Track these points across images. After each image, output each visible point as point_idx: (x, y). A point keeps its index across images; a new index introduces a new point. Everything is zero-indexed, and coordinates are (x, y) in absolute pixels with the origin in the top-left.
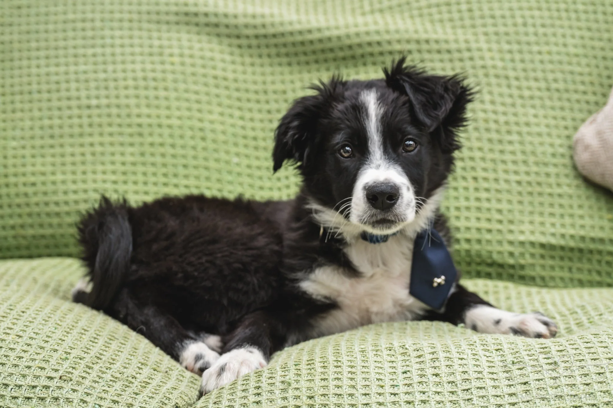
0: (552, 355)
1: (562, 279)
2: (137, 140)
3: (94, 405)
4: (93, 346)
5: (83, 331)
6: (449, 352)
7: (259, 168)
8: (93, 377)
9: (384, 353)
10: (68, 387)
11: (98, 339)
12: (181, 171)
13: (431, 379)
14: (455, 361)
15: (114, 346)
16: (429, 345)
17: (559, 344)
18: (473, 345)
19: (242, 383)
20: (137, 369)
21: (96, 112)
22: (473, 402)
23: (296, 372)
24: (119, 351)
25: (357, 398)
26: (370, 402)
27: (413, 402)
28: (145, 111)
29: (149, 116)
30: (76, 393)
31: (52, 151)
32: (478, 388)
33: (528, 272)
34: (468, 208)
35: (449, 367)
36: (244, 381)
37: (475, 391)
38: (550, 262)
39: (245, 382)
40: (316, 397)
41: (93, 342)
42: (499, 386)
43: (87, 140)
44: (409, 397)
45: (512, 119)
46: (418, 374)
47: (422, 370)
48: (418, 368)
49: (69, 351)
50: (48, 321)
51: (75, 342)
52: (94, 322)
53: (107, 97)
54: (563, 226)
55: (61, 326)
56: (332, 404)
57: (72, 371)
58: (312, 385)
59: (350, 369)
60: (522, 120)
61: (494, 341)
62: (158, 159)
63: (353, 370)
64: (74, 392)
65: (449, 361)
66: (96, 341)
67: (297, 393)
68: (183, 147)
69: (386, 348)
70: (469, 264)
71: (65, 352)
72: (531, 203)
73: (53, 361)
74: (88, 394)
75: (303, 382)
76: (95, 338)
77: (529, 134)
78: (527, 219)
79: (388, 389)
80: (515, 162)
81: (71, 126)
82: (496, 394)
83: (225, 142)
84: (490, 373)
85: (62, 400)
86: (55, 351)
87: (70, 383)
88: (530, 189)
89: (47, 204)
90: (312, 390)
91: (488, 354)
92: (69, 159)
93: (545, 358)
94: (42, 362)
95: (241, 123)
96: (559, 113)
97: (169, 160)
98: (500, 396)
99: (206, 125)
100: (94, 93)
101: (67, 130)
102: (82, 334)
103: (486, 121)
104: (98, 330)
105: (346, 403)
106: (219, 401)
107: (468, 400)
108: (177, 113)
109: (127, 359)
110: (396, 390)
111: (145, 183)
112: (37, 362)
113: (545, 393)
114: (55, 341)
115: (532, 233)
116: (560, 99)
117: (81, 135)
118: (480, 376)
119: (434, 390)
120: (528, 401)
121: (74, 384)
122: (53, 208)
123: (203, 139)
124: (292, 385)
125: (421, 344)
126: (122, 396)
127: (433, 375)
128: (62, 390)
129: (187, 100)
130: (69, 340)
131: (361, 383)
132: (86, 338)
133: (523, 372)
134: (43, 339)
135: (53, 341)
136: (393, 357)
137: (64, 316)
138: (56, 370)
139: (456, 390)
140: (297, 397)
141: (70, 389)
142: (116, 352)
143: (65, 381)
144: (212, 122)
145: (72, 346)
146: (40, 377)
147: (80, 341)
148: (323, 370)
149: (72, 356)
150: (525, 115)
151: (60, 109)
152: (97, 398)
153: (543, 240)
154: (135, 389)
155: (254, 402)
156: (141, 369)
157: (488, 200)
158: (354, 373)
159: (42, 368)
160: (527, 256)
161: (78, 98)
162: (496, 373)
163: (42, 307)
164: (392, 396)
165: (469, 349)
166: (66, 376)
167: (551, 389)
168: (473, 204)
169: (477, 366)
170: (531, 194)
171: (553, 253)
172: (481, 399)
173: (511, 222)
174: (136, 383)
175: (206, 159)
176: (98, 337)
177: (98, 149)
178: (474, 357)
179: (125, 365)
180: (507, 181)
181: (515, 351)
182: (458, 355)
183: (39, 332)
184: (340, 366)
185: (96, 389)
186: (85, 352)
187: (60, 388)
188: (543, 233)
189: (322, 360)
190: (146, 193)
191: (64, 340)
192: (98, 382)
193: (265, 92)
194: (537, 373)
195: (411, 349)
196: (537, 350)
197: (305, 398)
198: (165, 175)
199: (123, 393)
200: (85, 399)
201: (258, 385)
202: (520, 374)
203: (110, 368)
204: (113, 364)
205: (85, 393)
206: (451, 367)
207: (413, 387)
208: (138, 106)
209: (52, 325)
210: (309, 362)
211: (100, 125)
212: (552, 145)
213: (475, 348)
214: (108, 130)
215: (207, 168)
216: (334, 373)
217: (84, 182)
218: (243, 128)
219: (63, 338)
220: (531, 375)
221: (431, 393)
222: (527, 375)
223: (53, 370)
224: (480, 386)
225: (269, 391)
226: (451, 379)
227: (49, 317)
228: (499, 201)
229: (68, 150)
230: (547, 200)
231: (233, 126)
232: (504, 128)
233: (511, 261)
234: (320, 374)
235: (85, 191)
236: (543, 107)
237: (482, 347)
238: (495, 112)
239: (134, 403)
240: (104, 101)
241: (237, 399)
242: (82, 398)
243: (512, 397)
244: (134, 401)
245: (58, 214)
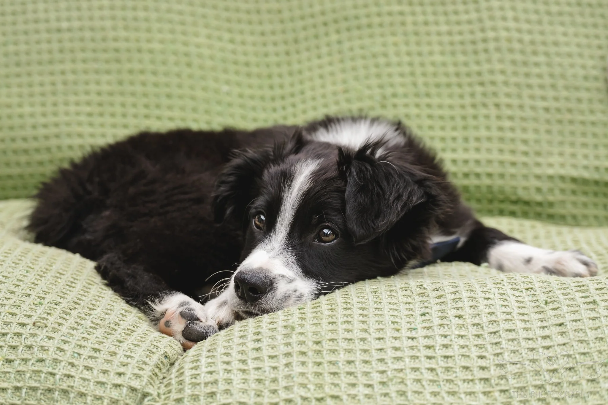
0: (590, 293)
1: (596, 217)
2: (114, 66)
3: (72, 353)
4: (70, 291)
5: (58, 275)
6: (473, 291)
7: (252, 97)
8: (71, 323)
9: (399, 294)
10: (42, 334)
11: (75, 283)
12: (165, 101)
13: (453, 321)
14: (481, 302)
15: (94, 291)
16: (450, 284)
17: (598, 281)
18: (500, 283)
19: (240, 329)
20: (120, 316)
21: (66, 36)
22: (502, 346)
23: (300, 316)
24: (99, 297)
25: (369, 343)
26: (384, 347)
27: (433, 346)
28: (123, 34)
29: (127, 40)
30: (51, 340)
31: (18, 80)
32: (507, 330)
33: (558, 210)
34: (489, 139)
35: (474, 308)
36: (241, 327)
37: (504, 334)
38: (583, 199)
39: (243, 328)
40: (324, 343)
41: (70, 286)
42: (531, 328)
43: (58, 67)
44: (429, 341)
45: (538, 38)
46: (438, 316)
47: (443, 311)
48: (438, 309)
49: (43, 295)
50: (18, 264)
51: (50, 286)
52: (69, 265)
53: (80, 19)
54: (597, 157)
55: (33, 269)
56: (342, 350)
57: (47, 317)
58: (318, 329)
59: (361, 312)
60: (550, 38)
61: (523, 280)
62: (139, 89)
63: (365, 312)
64: (49, 339)
65: (474, 301)
66: (73, 285)
67: (302, 338)
68: (166, 74)
69: (402, 288)
70: (491, 201)
71: (39, 297)
72: (561, 133)
73: (25, 307)
74: (65, 342)
75: (308, 326)
76: (72, 282)
77: (558, 54)
78: (556, 150)
79: (405, 333)
80: (542, 87)
81: (39, 53)
82: (528, 337)
83: (214, 69)
84: (520, 314)
85: (36, 349)
86: (28, 295)
87: (45, 330)
88: (559, 116)
89: (13, 140)
90: (319, 335)
91: (517, 294)
92: (37, 89)
93: (583, 297)
94: (12, 307)
95: (230, 46)
96: (591, 31)
97: (150, 89)
98: (532, 339)
99: (192, 50)
100: (64, 14)
101: (35, 57)
102: (58, 278)
103: (509, 40)
104: (75, 274)
105: (357, 349)
106: (214, 349)
107: (496, 344)
108: (159, 36)
109: (109, 304)
110: (413, 334)
111: (124, 115)
112: (7, 307)
113: (584, 335)
114: (27, 285)
115: (562, 165)
116: (592, 15)
117: (51, 62)
118: (509, 317)
119: (457, 333)
120: (564, 344)
121: (49, 331)
122: (20, 145)
123: (189, 65)
124: (296, 329)
125: (441, 282)
126: (104, 344)
127: (456, 317)
128: (35, 337)
129: (170, 22)
130: (42, 284)
131: (374, 326)
132: (61, 282)
133: (558, 312)
134: (13, 283)
135: (24, 285)
136: (409, 298)
137: (36, 258)
138: (29, 316)
139: (482, 333)
140: (302, 343)
141: (45, 337)
142: (97, 298)
143: (39, 327)
144: (198, 46)
145: (47, 290)
146: (11, 324)
147: (56, 285)
148: (330, 313)
149: (47, 301)
150: (553, 33)
151: (26, 33)
152: (76, 346)
153: (575, 173)
154: (119, 336)
155: (253, 349)
156: (125, 315)
157: (512, 129)
158: (366, 316)
159: (13, 314)
160: (557, 192)
161: (47, 21)
162: (527, 314)
163: (12, 249)
164: (410, 340)
165: (495, 288)
166: (40, 322)
167: (590, 330)
168: (495, 133)
169: (505, 306)
170: (560, 122)
171: (586, 188)
172: (510, 343)
173: (538, 154)
174: (119, 330)
175: (192, 88)
176: (75, 281)
177: (71, 77)
178: (502, 297)
179: (106, 311)
180: (533, 108)
181: (547, 290)
182: (483, 294)
183: (9, 275)
184: (350, 309)
185: (74, 337)
186: (61, 297)
187: (33, 335)
188: (574, 166)
189: (328, 302)
190: (125, 126)
191: (37, 284)
192: (76, 329)
193: (258, 12)
194: (574, 314)
195: (429, 289)
196: (573, 288)
197: (310, 344)
198: (146, 106)
199: (105, 341)
200: (62, 347)
201: (257, 331)
202: (554, 314)
203: (90, 314)
204: (93, 309)
205: (62, 340)
206: (476, 308)
207: (433, 330)
208: (114, 29)
209: (24, 268)
210: (315, 305)
211: (72, 51)
212: (584, 67)
213: (503, 287)
214: (80, 55)
215: (193, 98)
216: (343, 316)
217: (55, 114)
218: (234, 52)
219: (36, 282)
220: (566, 315)
221: (453, 336)
222: (562, 315)
223: (25, 315)
224: (510, 328)
225: (270, 337)
226: (476, 321)
227: (20, 260)
228: (524, 130)
229: (37, 79)
230: (579, 128)
231: (222, 50)
232: (529, 49)
233: (539, 198)
234: (327, 317)
235: (56, 125)
236: (573, 24)
237: (510, 286)
238: (519, 31)
239: (117, 351)
240: (76, 24)
241: (234, 346)
242: (59, 346)
243: (545, 340)
244: (117, 349)
245: (26, 151)
